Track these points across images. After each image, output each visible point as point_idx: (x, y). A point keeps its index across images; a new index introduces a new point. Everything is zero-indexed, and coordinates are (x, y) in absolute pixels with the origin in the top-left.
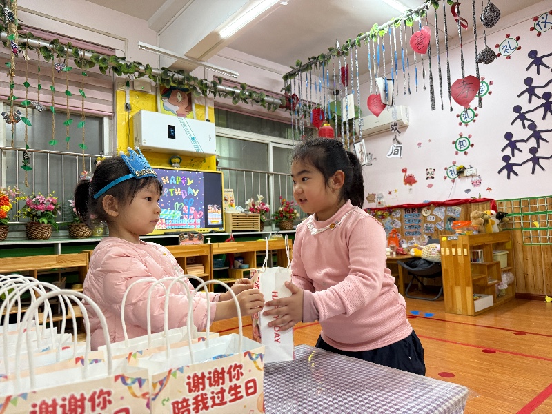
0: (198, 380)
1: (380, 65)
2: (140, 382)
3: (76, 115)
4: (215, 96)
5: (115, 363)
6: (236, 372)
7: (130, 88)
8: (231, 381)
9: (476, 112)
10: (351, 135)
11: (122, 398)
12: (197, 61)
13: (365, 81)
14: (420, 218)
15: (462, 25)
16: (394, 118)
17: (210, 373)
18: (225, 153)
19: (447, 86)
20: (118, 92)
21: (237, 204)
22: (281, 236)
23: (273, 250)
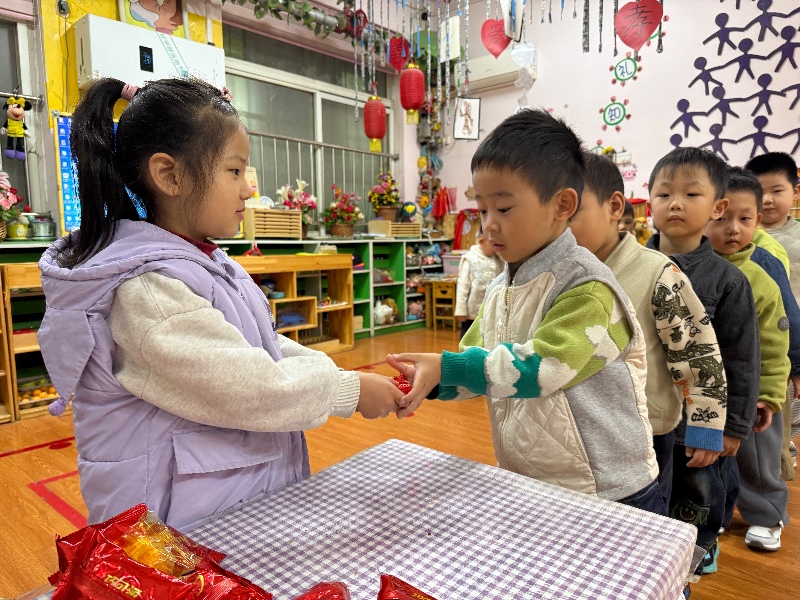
9: (639, 64)
19: (612, 11)
21: (262, 194)
22: (334, 248)
23: (323, 271)
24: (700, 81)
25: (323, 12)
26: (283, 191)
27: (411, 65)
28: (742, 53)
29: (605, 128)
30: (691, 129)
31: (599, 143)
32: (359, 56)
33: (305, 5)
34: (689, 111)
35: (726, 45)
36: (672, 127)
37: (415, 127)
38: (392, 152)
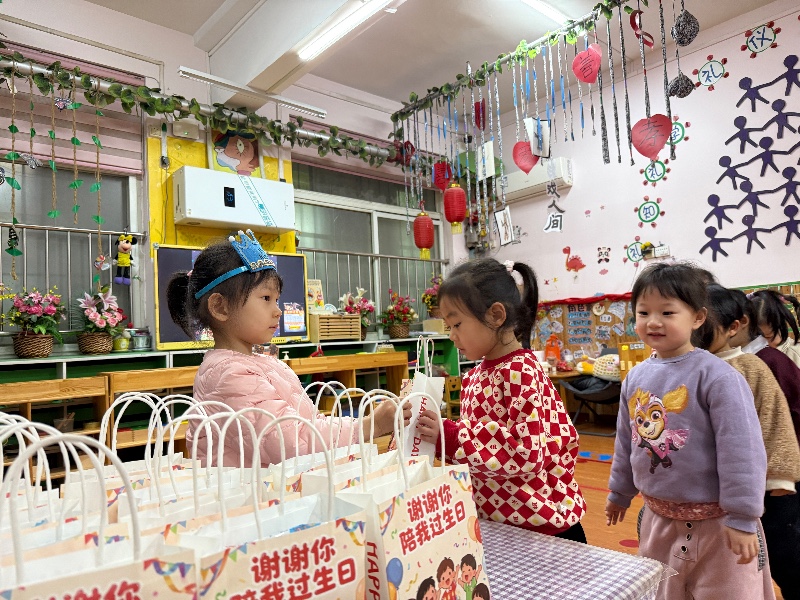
0: (268, 563)
1: (530, 100)
2: (183, 569)
3: (87, 173)
4: (293, 144)
5: (144, 541)
6: (324, 549)
7: (168, 133)
8: (317, 562)
9: (667, 166)
10: (491, 201)
11: (155, 594)
12: (266, 94)
13: (509, 123)
14: (591, 318)
15: (645, 42)
16: (550, 176)
17: (286, 552)
18: (308, 228)
19: (626, 130)
20: (151, 140)
21: (326, 302)
22: (392, 347)
23: (381, 368)
24: (727, 179)
25: (376, 146)
26: (344, 298)
27: (453, 185)
28: (764, 150)
29: (641, 225)
30: (724, 221)
31: (637, 239)
32: (408, 179)
33: (360, 142)
34: (719, 205)
35: (747, 144)
36: (706, 220)
37: (463, 234)
38: (442, 258)
